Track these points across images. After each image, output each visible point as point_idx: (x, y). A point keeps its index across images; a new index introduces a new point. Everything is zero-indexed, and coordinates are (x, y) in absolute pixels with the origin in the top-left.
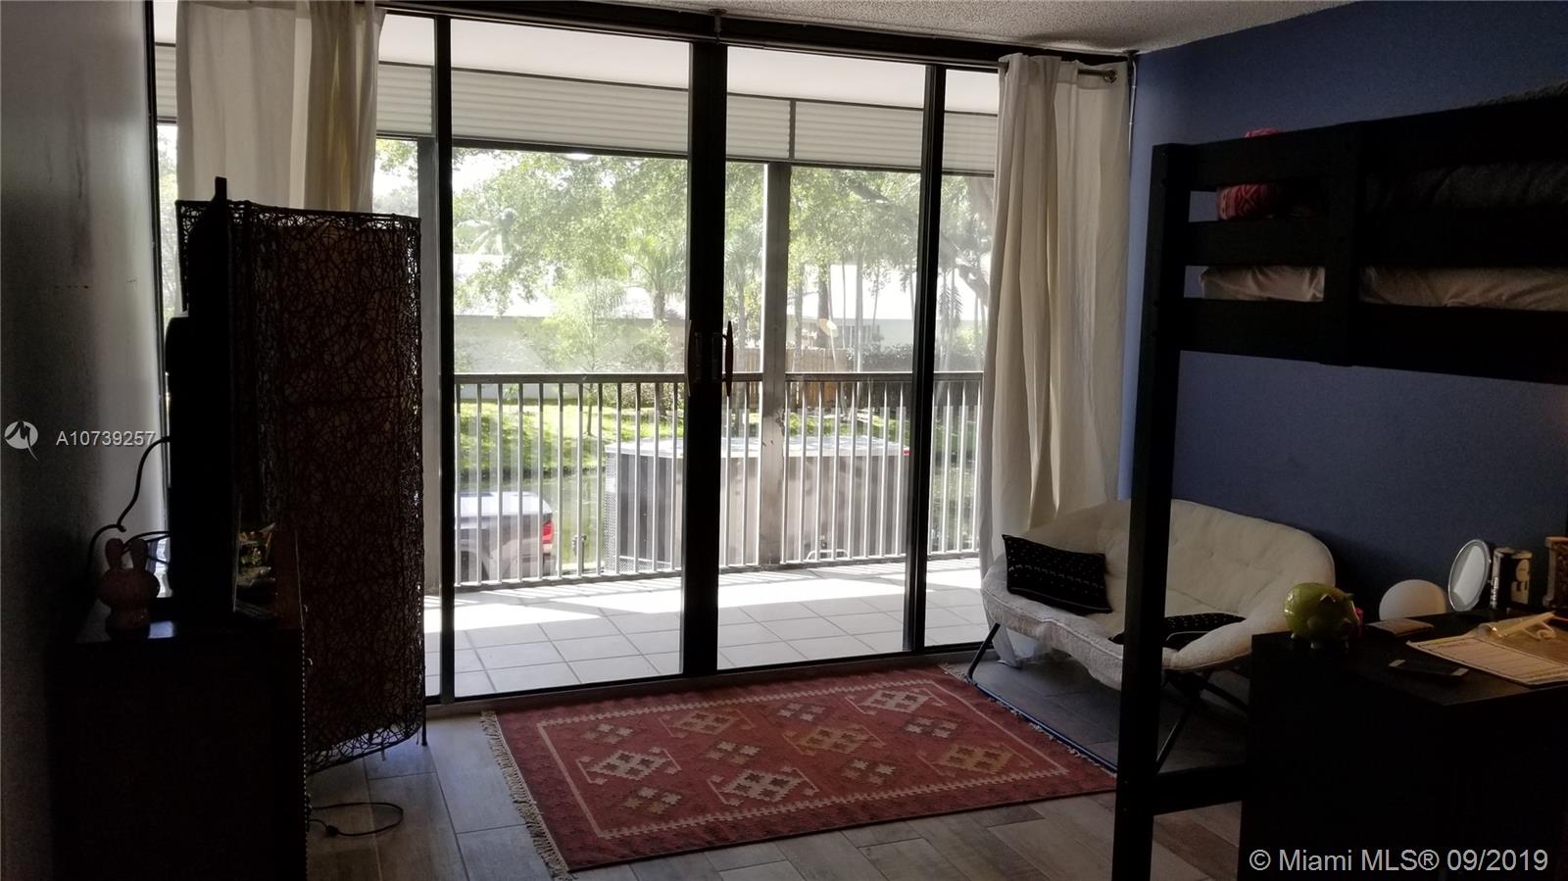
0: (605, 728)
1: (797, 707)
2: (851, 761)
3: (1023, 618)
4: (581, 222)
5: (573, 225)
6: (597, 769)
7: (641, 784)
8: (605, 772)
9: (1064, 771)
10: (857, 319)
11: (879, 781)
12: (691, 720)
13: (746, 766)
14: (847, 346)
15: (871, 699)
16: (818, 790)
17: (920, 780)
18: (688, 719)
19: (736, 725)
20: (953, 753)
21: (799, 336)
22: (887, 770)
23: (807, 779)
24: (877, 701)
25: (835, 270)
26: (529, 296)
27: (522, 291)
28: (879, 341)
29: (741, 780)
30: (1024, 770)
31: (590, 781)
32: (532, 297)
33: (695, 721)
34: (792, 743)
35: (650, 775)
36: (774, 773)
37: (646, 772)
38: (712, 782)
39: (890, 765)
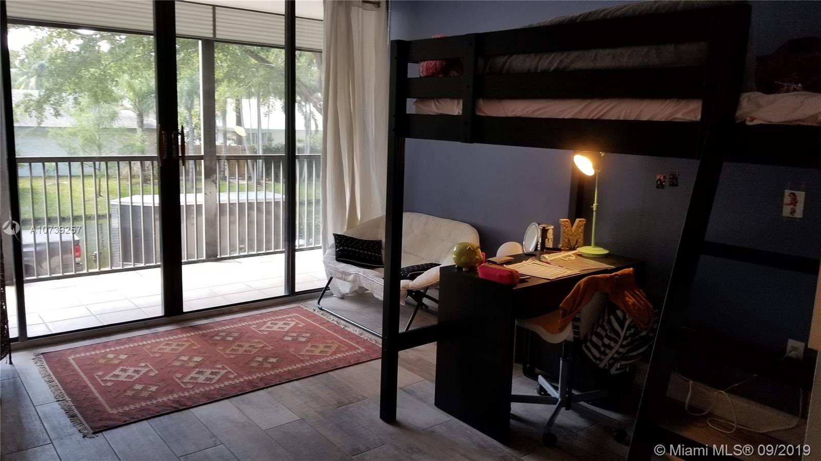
0: (111, 356)
1: (224, 334)
2: (255, 357)
3: (343, 273)
4: (89, 71)
5: (84, 73)
6: (107, 378)
7: (135, 383)
8: (112, 379)
9: (363, 350)
10: (258, 129)
11: (269, 366)
12: (163, 347)
13: (196, 367)
14: (254, 142)
15: (265, 326)
16: (236, 375)
17: (291, 362)
18: (161, 346)
19: (189, 346)
20: (308, 348)
21: (225, 138)
22: (274, 360)
23: (230, 370)
24: (268, 327)
25: (245, 102)
26: (57, 114)
27: (52, 111)
28: (271, 141)
29: (193, 374)
30: (343, 352)
31: (103, 385)
32: (59, 115)
33: (165, 347)
34: (221, 353)
35: (140, 378)
36: (211, 369)
37: (137, 376)
38: (176, 377)
39: (275, 357)
